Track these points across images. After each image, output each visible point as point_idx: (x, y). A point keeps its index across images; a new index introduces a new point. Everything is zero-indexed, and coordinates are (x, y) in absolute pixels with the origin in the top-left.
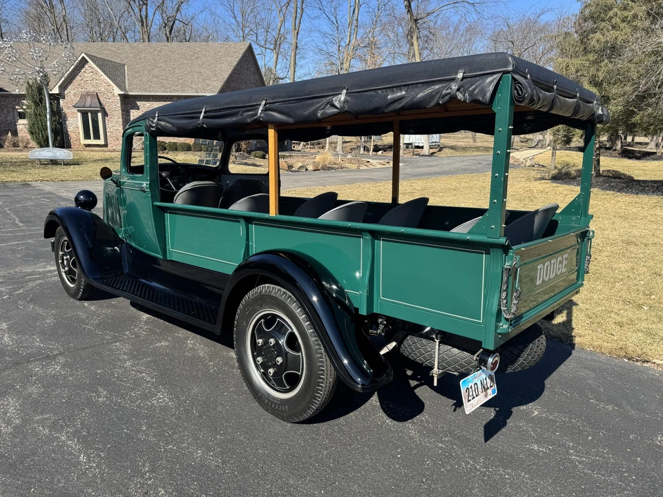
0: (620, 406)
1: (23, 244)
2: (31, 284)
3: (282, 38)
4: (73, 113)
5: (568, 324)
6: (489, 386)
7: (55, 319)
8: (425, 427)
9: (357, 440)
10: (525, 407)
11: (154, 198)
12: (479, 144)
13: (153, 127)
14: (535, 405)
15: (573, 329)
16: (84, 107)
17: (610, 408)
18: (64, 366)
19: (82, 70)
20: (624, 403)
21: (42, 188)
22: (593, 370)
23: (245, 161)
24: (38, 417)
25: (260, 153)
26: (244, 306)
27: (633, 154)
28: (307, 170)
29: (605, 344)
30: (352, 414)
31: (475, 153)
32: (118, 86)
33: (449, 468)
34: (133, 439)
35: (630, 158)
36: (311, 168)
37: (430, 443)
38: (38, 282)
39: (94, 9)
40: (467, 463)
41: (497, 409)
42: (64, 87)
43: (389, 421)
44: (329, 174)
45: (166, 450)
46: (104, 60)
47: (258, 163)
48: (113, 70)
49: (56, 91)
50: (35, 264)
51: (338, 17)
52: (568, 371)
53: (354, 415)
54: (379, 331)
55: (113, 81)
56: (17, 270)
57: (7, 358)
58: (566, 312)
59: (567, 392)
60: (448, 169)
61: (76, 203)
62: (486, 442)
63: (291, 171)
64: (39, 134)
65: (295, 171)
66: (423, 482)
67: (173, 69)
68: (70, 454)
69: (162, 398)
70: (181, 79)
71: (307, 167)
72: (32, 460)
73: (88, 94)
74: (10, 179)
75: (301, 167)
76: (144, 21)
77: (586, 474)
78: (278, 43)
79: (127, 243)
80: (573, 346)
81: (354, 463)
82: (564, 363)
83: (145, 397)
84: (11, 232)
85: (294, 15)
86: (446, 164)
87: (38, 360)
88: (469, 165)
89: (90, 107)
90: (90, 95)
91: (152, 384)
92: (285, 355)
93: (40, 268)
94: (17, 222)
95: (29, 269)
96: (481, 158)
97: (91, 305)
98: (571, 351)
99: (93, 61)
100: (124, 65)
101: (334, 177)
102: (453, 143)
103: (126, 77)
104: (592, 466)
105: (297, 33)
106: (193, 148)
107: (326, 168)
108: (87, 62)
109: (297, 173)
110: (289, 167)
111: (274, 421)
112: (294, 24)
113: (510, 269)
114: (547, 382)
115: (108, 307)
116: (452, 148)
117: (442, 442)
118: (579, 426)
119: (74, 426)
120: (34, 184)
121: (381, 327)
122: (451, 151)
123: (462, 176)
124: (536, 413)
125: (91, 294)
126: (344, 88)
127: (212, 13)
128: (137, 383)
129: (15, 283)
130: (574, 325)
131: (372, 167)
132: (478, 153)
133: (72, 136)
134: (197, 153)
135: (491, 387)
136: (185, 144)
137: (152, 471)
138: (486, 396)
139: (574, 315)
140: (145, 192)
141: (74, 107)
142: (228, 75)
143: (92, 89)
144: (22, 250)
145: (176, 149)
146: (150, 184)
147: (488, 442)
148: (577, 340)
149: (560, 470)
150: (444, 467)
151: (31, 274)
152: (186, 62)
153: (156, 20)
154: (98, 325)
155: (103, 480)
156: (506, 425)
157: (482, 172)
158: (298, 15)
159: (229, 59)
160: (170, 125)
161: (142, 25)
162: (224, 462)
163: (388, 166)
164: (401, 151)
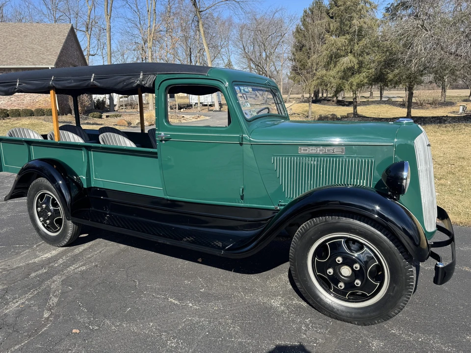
2: (53, 285)
3: (94, 22)
23: (86, 121)
25: (97, 114)
27: (343, 103)
35: (343, 105)
38: (57, 279)
47: (98, 122)
51: (139, 7)
63: (131, 127)
65: (135, 127)
67: (5, 45)
70: (15, 54)
78: (90, 26)
85: (106, 4)
105: (110, 18)
106: (35, 114)
110: (128, 123)
112: (106, 11)
129: (27, 287)
134: (40, 117)
136: (28, 110)
142: (60, 50)
145: (19, 115)
152: (16, 39)
158: (109, 4)
159: (57, 37)
163: (199, 119)
164: (199, 108)
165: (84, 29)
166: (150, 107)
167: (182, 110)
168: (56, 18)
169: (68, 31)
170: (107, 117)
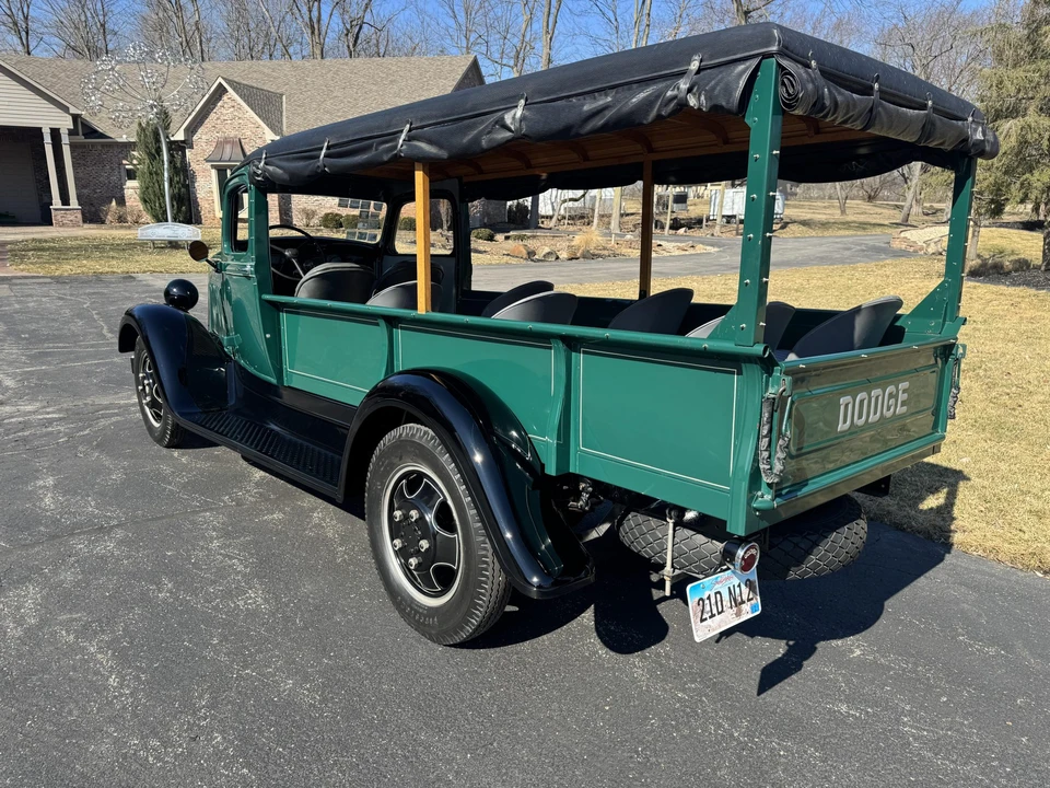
0: (1008, 648)
1: (106, 364)
2: (103, 422)
3: (528, 48)
4: (204, 170)
5: (945, 511)
6: (745, 597)
7: (126, 474)
8: (661, 665)
9: (544, 678)
10: (839, 642)
11: (262, 289)
12: (850, 218)
13: (258, 176)
14: (858, 640)
15: (954, 519)
16: (220, 161)
17: (992, 651)
18: (120, 543)
19: (219, 104)
20: (1019, 644)
21: (151, 283)
22: (976, 588)
24: (65, 617)
25: (485, 231)
26: (378, 458)
28: (557, 258)
29: (1006, 545)
30: (545, 637)
31: (842, 233)
32: (271, 128)
33: (686, 732)
34: (194, 656)
36: (564, 255)
37: (665, 690)
38: (114, 419)
39: (241, 10)
40: (720, 726)
41: (791, 643)
42: (192, 130)
43: (603, 652)
44: (593, 264)
45: (239, 676)
46: (253, 87)
47: (481, 248)
48: (264, 103)
49: (180, 136)
50: (116, 393)
51: (618, 12)
52: (931, 588)
53: (548, 639)
54: (581, 503)
55: (263, 120)
56: (89, 401)
57: (42, 528)
58: (945, 490)
59: (920, 621)
60: (793, 257)
61: (166, 299)
62: (759, 694)
63: (532, 259)
64: (155, 202)
65: (539, 261)
66: (637, 752)
67: (355, 99)
68: (97, 673)
69: (255, 597)
71: (558, 253)
72: (40, 679)
73: (226, 141)
74: (107, 269)
75: (549, 253)
76: (316, 26)
77: (922, 759)
78: (521, 55)
79: (235, 362)
80: (948, 547)
81: (531, 713)
82: (927, 575)
83: (229, 594)
84: (92, 346)
85: (546, 10)
86: (791, 249)
87: (84, 533)
88: (830, 252)
89: (229, 161)
90: (229, 142)
91: (244, 575)
92: (432, 537)
93: (122, 398)
94: (105, 331)
95: (105, 401)
96: (851, 239)
97: (183, 455)
98: (944, 556)
99: (234, 89)
100: (282, 95)
101: (600, 269)
102: (805, 215)
103: (284, 113)
104: (936, 746)
105: (551, 39)
107: (589, 256)
108: (225, 91)
109: (541, 263)
110: (529, 253)
111: (419, 641)
112: (545, 24)
113: (774, 399)
114: (890, 605)
115: (207, 459)
116: (804, 223)
117: (684, 690)
118: (928, 679)
119: (113, 632)
120: (140, 276)
121: (585, 496)
122: (802, 228)
123: (815, 268)
124: (858, 652)
125: (181, 439)
126: (522, 98)
127: (420, 12)
128: (222, 573)
129: (81, 420)
130: (956, 512)
131: (665, 254)
132: (847, 233)
133: (204, 205)
135: (749, 600)
137: (212, 706)
138: (738, 614)
139: (960, 496)
140: (249, 278)
141: (207, 160)
143: (233, 133)
144: (101, 372)
146: (256, 267)
147: (762, 696)
148: (957, 538)
149: (878, 749)
150: (678, 730)
151: (107, 407)
152: (375, 88)
153: (334, 25)
154: (184, 486)
155: (134, 715)
156: (800, 669)
157: (850, 263)
158: (553, 10)
159: (441, 83)
160: (279, 171)
161: (313, 33)
162: (324, 700)
163: (691, 251)
164: (717, 228)
165: (512, 63)
166: (613, 222)
167: (682, 231)
168: (472, 40)
169: (465, 68)
170: (507, 238)
